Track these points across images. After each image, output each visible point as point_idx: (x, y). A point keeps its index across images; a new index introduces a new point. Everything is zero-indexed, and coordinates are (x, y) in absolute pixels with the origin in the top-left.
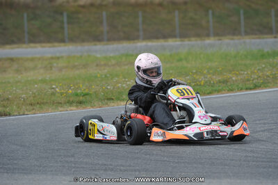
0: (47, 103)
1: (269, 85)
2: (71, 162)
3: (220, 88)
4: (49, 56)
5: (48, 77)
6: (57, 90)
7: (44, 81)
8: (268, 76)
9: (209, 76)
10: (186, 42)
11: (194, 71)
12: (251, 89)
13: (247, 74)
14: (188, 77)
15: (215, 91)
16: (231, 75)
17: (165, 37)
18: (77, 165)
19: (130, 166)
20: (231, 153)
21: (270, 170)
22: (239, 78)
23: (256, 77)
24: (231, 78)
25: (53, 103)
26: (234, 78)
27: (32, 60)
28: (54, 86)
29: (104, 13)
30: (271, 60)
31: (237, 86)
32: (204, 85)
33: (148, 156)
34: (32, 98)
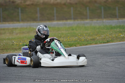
0: (9, 49)
1: (114, 41)
2: (20, 75)
3: (91, 42)
4: (12, 28)
5: (10, 37)
6: (15, 43)
7: (9, 39)
8: (114, 37)
9: (86, 37)
10: (76, 22)
11: (79, 35)
12: (105, 43)
13: (104, 36)
14: (76, 38)
15: (89, 44)
16: (96, 37)
17: (66, 19)
18: (23, 77)
19: (47, 77)
20: (95, 72)
21: (113, 79)
22: (100, 38)
23: (108, 37)
24: (96, 38)
25: (13, 49)
26: (98, 38)
27: (4, 29)
28: (13, 41)
29: (38, 9)
30: (115, 30)
31: (99, 41)
32: (84, 41)
33: (56, 73)
34: (2, 47)
